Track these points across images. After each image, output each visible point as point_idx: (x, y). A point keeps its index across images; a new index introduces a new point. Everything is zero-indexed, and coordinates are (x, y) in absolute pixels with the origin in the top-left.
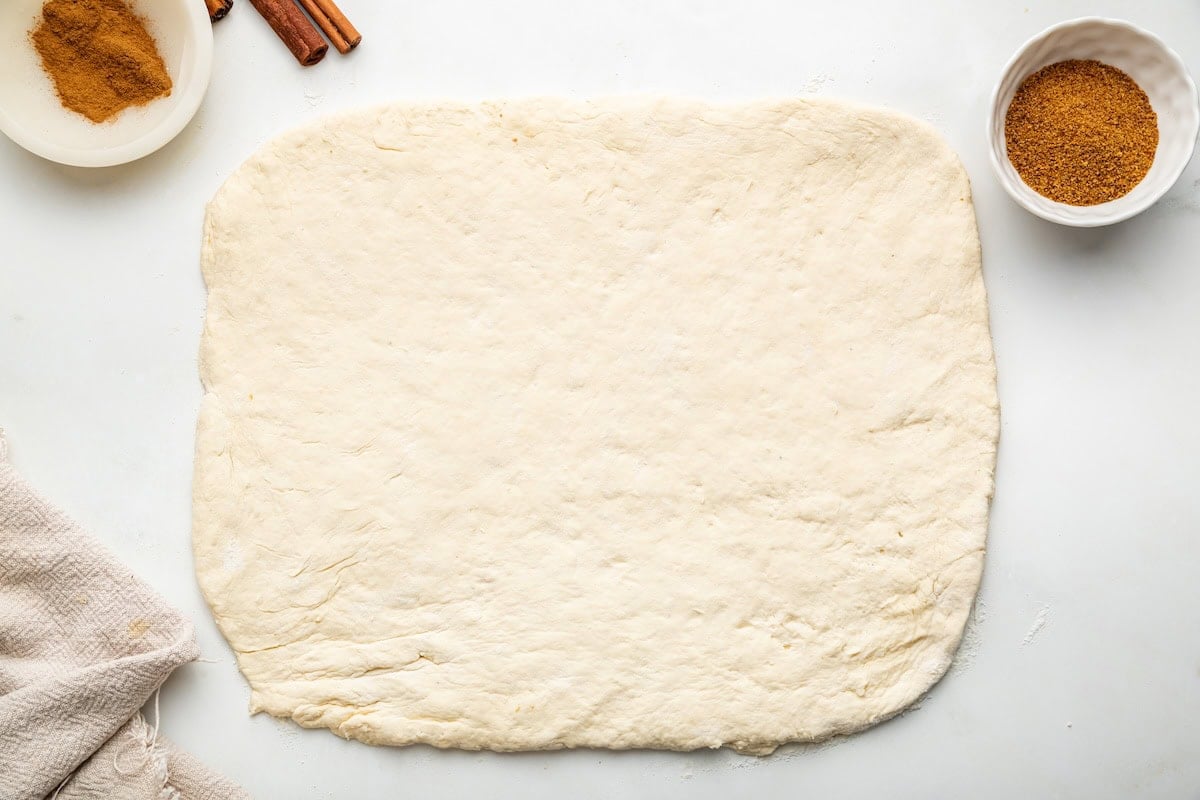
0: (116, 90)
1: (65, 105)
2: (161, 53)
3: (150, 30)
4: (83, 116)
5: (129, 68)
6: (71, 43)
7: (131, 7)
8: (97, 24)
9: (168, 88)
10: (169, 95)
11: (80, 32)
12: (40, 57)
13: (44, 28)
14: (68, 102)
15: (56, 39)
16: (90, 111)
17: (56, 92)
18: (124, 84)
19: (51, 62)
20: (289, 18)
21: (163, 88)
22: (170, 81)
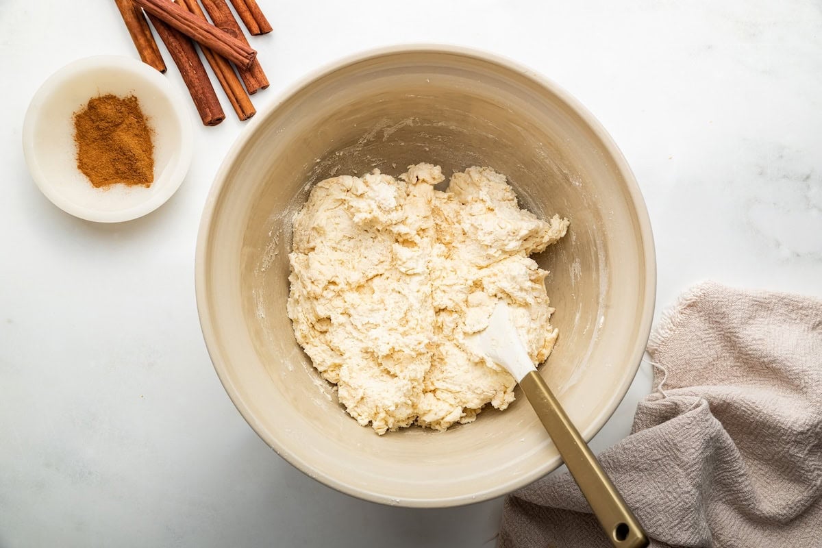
0: (117, 169)
1: (79, 167)
2: (154, 156)
3: (153, 139)
4: (88, 178)
5: (130, 160)
6: (98, 128)
7: (147, 120)
8: (121, 123)
9: (149, 182)
10: (148, 187)
11: (107, 125)
12: (76, 131)
13: (85, 113)
14: (82, 166)
15: (90, 123)
16: (94, 177)
17: (77, 156)
18: (123, 168)
19: (81, 136)
20: (203, 93)
21: (147, 181)
22: (153, 178)
